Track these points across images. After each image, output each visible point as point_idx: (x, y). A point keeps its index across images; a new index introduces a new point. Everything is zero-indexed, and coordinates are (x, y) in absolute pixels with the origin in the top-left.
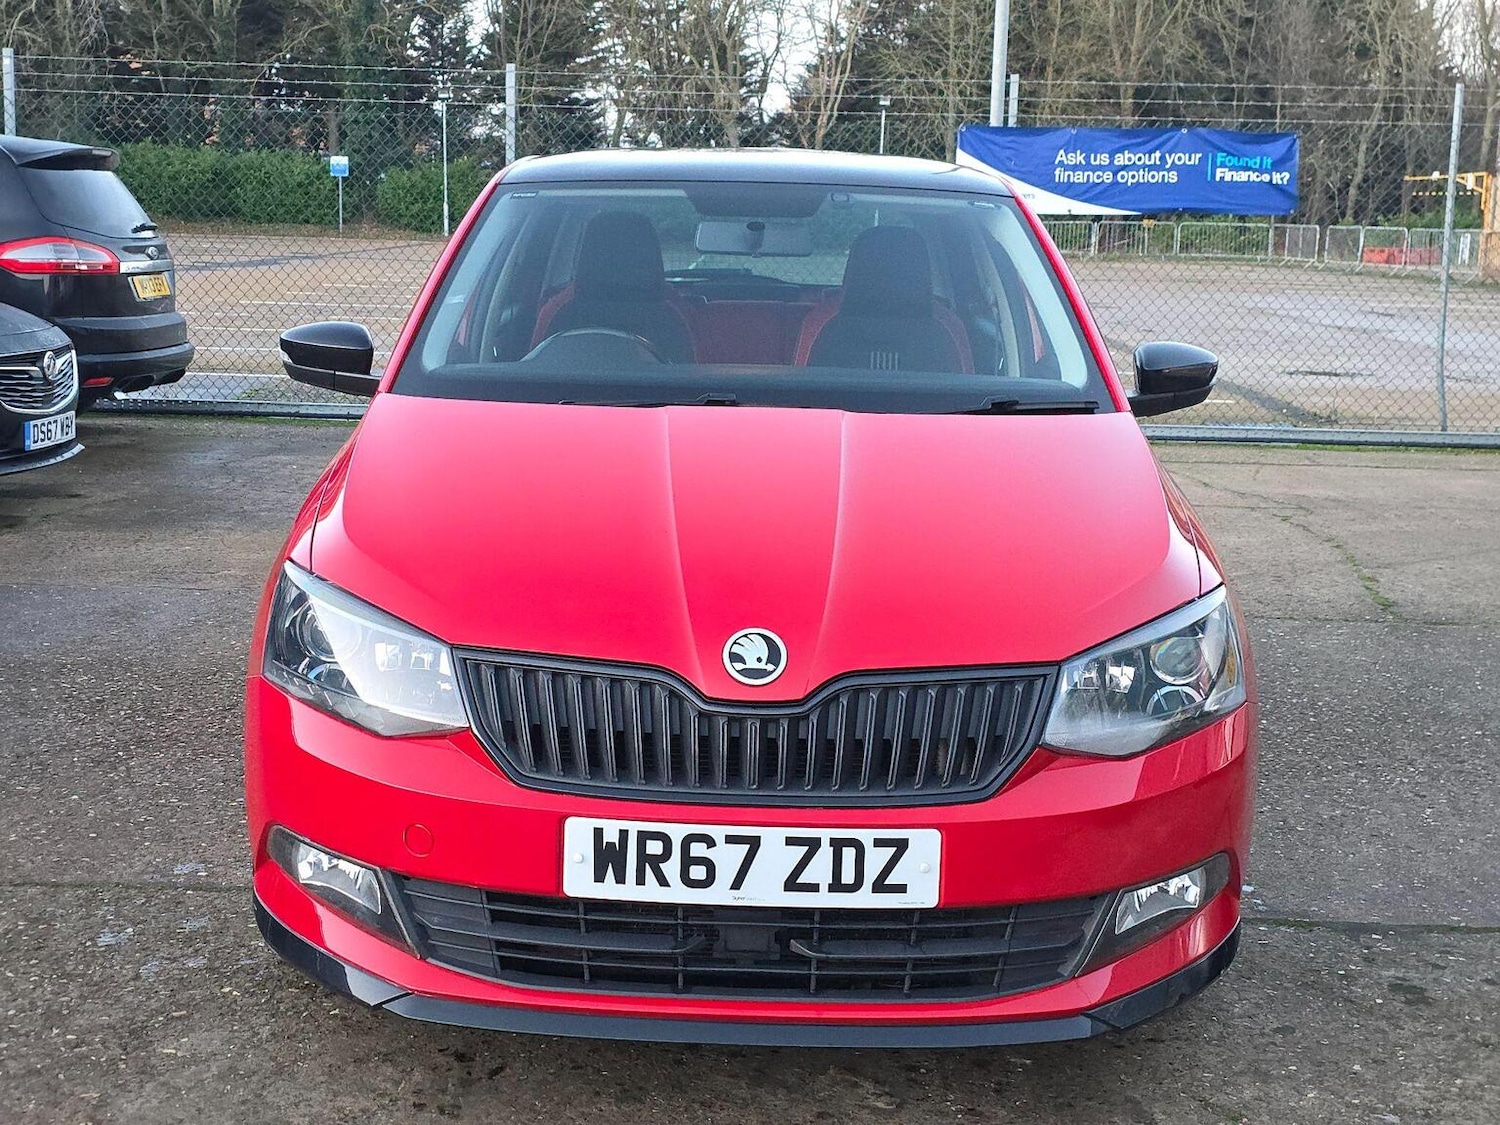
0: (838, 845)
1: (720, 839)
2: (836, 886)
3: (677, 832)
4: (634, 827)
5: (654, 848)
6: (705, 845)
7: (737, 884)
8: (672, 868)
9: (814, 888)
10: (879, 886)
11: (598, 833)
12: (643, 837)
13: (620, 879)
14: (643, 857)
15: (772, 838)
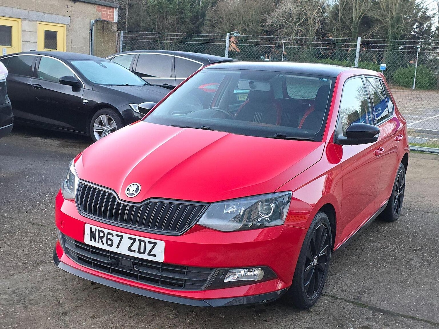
0: (140, 241)
1: (114, 235)
2: (139, 252)
3: (106, 231)
4: (98, 228)
5: (101, 234)
6: (111, 236)
7: (118, 247)
8: (105, 240)
9: (134, 251)
10: (149, 254)
11: (91, 228)
12: (100, 231)
13: (95, 241)
14: (99, 236)
15: (126, 236)
